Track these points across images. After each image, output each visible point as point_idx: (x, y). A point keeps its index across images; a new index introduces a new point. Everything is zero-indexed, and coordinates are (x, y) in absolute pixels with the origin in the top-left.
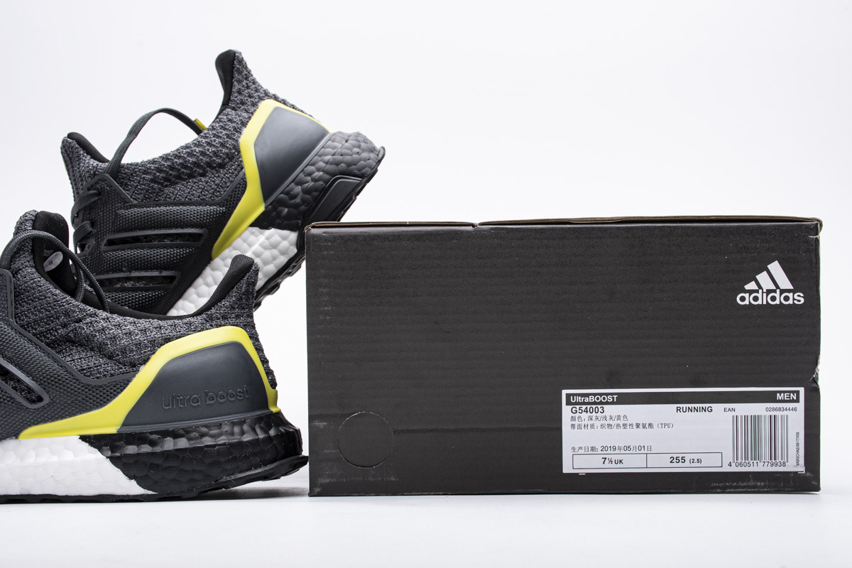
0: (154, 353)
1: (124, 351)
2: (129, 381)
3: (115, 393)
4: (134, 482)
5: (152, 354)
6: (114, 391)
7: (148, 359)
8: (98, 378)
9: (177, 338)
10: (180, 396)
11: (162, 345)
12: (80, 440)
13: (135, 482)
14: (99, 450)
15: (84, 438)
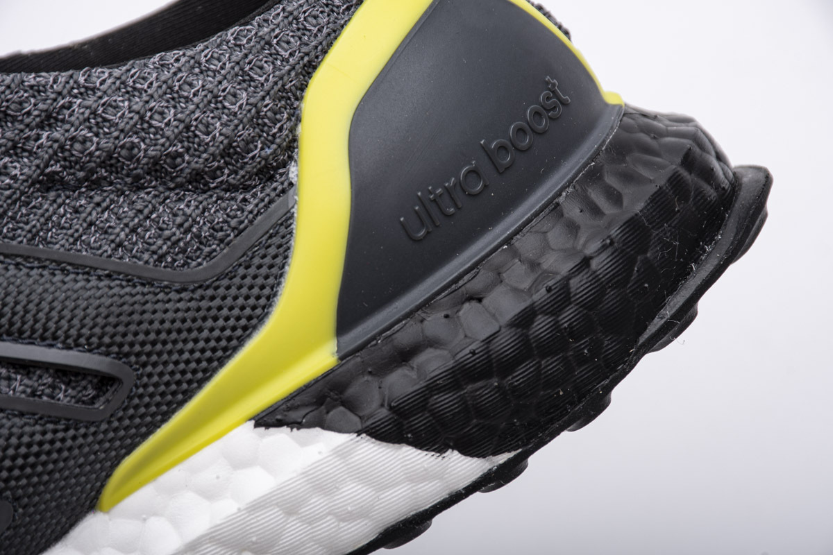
0: (299, 120)
1: (229, 152)
2: (286, 222)
3: (274, 270)
4: (454, 456)
5: (296, 125)
6: (271, 267)
7: (295, 140)
8: (209, 256)
9: (325, 52)
10: (435, 188)
11: (303, 88)
12: (262, 429)
13: (456, 452)
14: (323, 428)
15: (267, 419)
